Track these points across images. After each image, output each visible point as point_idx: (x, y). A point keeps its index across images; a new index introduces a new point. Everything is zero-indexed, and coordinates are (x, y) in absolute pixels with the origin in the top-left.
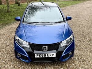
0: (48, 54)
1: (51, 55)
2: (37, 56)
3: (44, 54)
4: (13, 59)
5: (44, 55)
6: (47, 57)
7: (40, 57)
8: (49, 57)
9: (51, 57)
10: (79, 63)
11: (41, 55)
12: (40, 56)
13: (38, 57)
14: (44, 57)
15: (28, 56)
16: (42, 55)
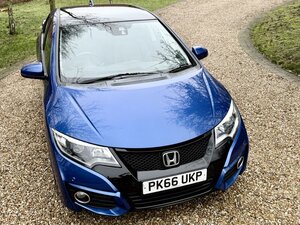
0: (185, 175)
1: (194, 177)
2: (150, 187)
3: (171, 178)
4: (51, 216)
5: (170, 181)
6: (180, 184)
7: (160, 189)
8: (188, 183)
9: (192, 182)
10: (263, 187)
11: (163, 184)
12: (159, 185)
13: (154, 190)
14: (171, 187)
15: (118, 194)
16: (165, 183)
